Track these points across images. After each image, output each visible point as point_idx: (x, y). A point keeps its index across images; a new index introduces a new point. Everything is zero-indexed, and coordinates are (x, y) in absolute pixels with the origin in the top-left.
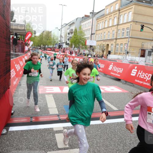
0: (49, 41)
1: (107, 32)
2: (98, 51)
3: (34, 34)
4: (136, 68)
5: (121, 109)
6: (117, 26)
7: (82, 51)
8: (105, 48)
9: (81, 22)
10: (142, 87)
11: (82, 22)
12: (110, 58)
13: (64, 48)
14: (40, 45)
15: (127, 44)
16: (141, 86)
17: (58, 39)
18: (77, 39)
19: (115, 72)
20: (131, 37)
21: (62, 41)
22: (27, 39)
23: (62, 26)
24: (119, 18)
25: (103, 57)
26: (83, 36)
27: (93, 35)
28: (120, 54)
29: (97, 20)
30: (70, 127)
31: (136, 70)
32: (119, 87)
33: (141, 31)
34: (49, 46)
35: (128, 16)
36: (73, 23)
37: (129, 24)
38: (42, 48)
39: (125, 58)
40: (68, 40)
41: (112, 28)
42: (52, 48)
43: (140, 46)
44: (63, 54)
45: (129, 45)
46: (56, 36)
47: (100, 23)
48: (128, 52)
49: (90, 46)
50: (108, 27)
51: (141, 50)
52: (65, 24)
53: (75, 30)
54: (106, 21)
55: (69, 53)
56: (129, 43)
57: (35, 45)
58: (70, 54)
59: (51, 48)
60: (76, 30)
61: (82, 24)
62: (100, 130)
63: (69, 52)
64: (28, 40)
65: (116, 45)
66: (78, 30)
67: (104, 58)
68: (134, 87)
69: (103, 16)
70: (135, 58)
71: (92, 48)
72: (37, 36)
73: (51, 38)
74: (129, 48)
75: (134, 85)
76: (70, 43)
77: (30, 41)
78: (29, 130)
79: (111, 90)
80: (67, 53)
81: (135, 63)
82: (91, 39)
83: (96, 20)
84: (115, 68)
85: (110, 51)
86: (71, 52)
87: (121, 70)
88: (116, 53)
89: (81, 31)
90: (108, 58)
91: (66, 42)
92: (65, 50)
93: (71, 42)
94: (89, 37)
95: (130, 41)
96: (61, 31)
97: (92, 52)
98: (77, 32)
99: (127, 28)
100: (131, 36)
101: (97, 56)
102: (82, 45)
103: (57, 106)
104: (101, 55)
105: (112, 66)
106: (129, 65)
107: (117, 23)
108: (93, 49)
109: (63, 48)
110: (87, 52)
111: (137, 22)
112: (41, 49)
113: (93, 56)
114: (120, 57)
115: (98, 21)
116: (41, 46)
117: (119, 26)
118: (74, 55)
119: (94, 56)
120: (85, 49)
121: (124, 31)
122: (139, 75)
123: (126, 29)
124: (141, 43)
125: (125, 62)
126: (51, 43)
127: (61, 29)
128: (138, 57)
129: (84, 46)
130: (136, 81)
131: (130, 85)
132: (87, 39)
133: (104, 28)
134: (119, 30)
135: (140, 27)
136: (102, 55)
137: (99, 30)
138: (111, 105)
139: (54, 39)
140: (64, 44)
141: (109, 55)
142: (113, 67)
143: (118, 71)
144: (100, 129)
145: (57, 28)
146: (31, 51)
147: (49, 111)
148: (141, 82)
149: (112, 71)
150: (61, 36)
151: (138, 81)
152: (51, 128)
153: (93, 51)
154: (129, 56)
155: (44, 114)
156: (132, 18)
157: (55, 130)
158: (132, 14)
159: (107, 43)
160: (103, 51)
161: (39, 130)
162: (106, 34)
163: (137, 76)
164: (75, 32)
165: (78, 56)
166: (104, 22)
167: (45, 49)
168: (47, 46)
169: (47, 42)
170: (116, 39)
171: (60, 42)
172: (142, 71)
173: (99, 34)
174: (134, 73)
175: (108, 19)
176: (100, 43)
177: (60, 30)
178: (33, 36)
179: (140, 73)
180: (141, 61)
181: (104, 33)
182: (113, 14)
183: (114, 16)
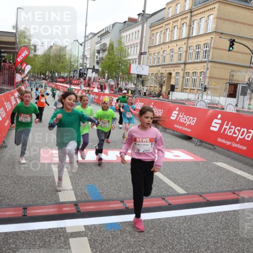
0: (61, 64)
1: (168, 51)
2: (152, 85)
3: (33, 51)
4: (219, 116)
5: (191, 191)
6: (187, 39)
7: (122, 84)
8: (165, 79)
9: (121, 31)
10: (229, 152)
11: (124, 32)
12: (173, 98)
13: (90, 79)
14: (44, 72)
15: (205, 73)
16: (228, 150)
17: (78, 61)
18: (113, 63)
19: (183, 125)
20: (211, 61)
21: (85, 65)
22: (19, 60)
23: (86, 36)
24: (190, 26)
25: (161, 97)
26: (125, 57)
27: (142, 56)
28: (192, 90)
29: (151, 27)
30: (97, 225)
31: (220, 122)
32: (189, 152)
33: (229, 50)
34: (62, 75)
35: (207, 23)
36: (107, 32)
37: (209, 37)
38: (47, 78)
39: (200, 98)
40: (98, 63)
41: (179, 43)
42: (67, 77)
43: (228, 77)
44: (88, 89)
45: (208, 75)
46: (74, 56)
47: (157, 33)
48: (205, 88)
49: (138, 75)
50: (171, 42)
51: (230, 85)
52: (92, 33)
53: (110, 46)
54: (167, 29)
55: (98, 88)
56: (208, 72)
57: (34, 72)
58: (100, 90)
59: (64, 78)
60: (112, 45)
61: (124, 34)
62: (152, 231)
63: (99, 86)
64: (22, 62)
65: (185, 75)
66: (116, 45)
67: (163, 97)
68: (216, 152)
69: (162, 20)
70: (217, 98)
71: (140, 79)
72: (39, 55)
73: (65, 58)
74: (207, 80)
75: (215, 149)
76: (100, 69)
77: (25, 65)
78: (19, 231)
79: (175, 156)
80: (94, 87)
81: (217, 108)
82: (139, 63)
83: (148, 28)
84: (182, 117)
85: (174, 86)
86: (101, 86)
87: (193, 120)
88: (184, 89)
89: (122, 47)
90: (170, 98)
91: (94, 67)
92: (91, 83)
93: (103, 68)
94: (135, 59)
95: (209, 68)
96: (85, 46)
97: (140, 87)
98: (114, 49)
99: (204, 44)
100: (212, 59)
101: (150, 94)
102: (123, 74)
103: (73, 187)
104: (157, 93)
105: (177, 113)
106: (208, 112)
107: (187, 34)
108: (143, 81)
109: (87, 78)
110: (131, 86)
111: (222, 33)
112: (47, 80)
113: (142, 94)
114: (192, 96)
115: (152, 31)
116: (47, 74)
117: (191, 41)
118: (107, 91)
119: (145, 93)
120: (128, 81)
121: (199, 50)
122: (225, 129)
123: (202, 46)
124: (230, 71)
125: (200, 105)
126: (65, 68)
127: (84, 42)
128: (224, 96)
129: (126, 76)
130: (219, 140)
131: (208, 148)
132: (131, 61)
133: (164, 43)
134: (190, 47)
135: (228, 43)
136: (159, 93)
137: (155, 46)
138: (173, 183)
139: (70, 62)
140: (90, 71)
141: (171, 92)
142: (178, 115)
143: (188, 123)
144: (152, 229)
145: (77, 40)
146: (26, 82)
147: (58, 196)
148: (229, 143)
149: (177, 122)
150: (84, 56)
151: (223, 141)
152: (61, 228)
153: (143, 85)
154: (207, 94)
155: (49, 201)
156: (214, 26)
157: (68, 231)
158: (214, 18)
159: (168, 70)
160: (161, 86)
161: (38, 231)
162: (167, 55)
163: (222, 132)
164: (109, 49)
165: (115, 93)
166: (163, 32)
167: (53, 79)
168: (56, 74)
169: (58, 67)
170: (185, 64)
171: (81, 68)
172: (230, 123)
173: (154, 53)
174: (215, 126)
175: (170, 27)
176: (155, 70)
177: (83, 44)
178: (31, 55)
179: (226, 127)
180: (229, 105)
181: (164, 51)
182: (179, 18)
183: (182, 22)
